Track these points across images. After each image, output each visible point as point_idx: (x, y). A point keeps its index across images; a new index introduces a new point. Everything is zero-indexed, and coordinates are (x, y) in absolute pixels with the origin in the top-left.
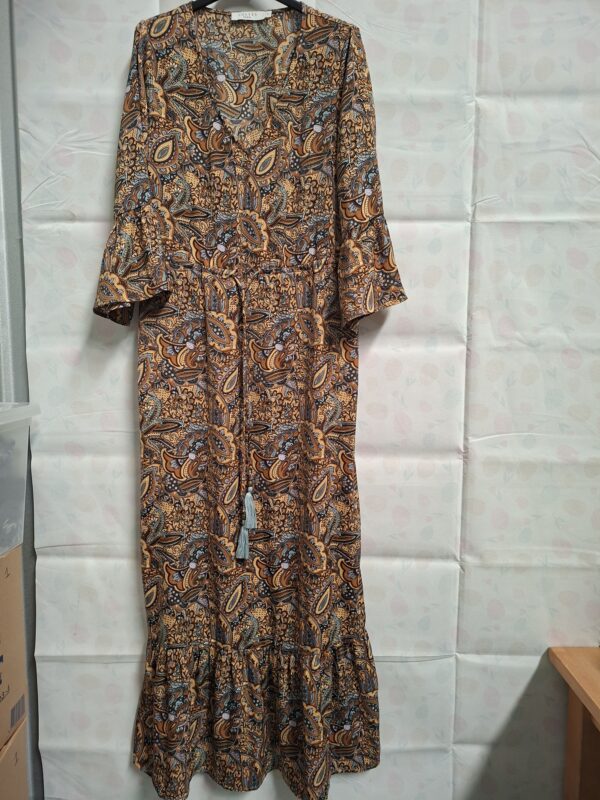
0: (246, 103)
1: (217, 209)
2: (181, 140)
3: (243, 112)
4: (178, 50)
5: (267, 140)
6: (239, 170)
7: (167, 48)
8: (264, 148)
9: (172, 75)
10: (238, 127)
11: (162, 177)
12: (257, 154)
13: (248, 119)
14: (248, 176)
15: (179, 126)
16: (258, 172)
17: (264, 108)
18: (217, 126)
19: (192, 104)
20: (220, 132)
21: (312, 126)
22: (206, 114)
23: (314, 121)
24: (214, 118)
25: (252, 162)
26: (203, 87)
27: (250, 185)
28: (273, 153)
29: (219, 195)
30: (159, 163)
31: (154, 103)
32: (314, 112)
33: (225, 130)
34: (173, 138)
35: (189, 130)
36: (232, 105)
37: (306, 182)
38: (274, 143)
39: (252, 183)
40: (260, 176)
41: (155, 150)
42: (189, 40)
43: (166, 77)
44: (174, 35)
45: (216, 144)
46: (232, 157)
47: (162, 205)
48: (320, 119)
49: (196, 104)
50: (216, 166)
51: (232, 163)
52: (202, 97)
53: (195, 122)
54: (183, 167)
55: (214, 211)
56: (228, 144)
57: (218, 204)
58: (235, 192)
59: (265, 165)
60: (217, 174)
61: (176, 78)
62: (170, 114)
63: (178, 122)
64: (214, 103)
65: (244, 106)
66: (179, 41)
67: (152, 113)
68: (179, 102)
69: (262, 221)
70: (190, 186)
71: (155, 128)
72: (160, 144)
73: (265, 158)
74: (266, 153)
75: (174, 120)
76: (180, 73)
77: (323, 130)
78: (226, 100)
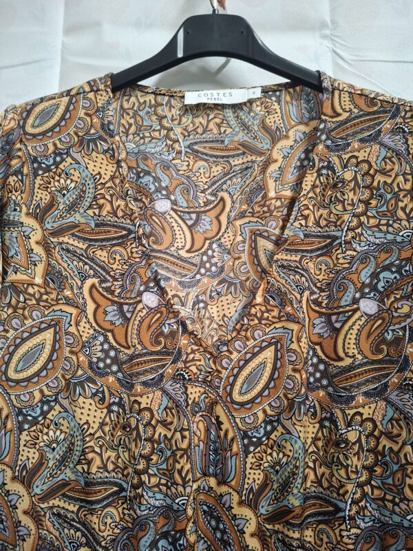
0: (210, 247)
1: (141, 484)
2: (72, 329)
3: (202, 264)
4: (77, 156)
5: (255, 328)
6: (195, 392)
7: (57, 153)
8: (251, 343)
9: (62, 203)
10: (193, 293)
11: (20, 413)
12: (235, 356)
13: (213, 277)
14: (213, 404)
15: (68, 302)
16: (237, 397)
17: (245, 257)
18: (151, 299)
19: (102, 255)
20: (157, 310)
21: (355, 301)
22: (129, 275)
23: (361, 290)
24: (146, 284)
25: (224, 374)
26: (127, 223)
27: (219, 423)
28: (269, 354)
29: (147, 451)
30: (18, 382)
31: (21, 259)
32: (358, 273)
33: (167, 307)
34: (55, 325)
35: (91, 307)
36: (183, 253)
37: (349, 425)
38: (272, 332)
39: (223, 418)
40: (242, 404)
41: (11, 354)
42: (101, 138)
43: (51, 205)
44: (72, 130)
45: (146, 338)
46: (180, 365)
47: (14, 478)
48: (374, 288)
49: (111, 255)
50: (145, 384)
51: (178, 377)
52: (122, 241)
53: (108, 290)
54: (70, 387)
55: (135, 487)
56: (173, 334)
57: (145, 471)
58: (184, 445)
59: (251, 380)
60: (144, 402)
61: (72, 207)
62: (54, 276)
63: (68, 293)
64: (146, 256)
65: (205, 253)
66: (81, 142)
67: (12, 277)
68: (74, 253)
69: (247, 512)
70: (82, 428)
71: (15, 309)
72: (24, 340)
73: (252, 365)
74: (254, 355)
75: (61, 289)
76: (81, 197)
77: (380, 310)
78: (172, 245)
